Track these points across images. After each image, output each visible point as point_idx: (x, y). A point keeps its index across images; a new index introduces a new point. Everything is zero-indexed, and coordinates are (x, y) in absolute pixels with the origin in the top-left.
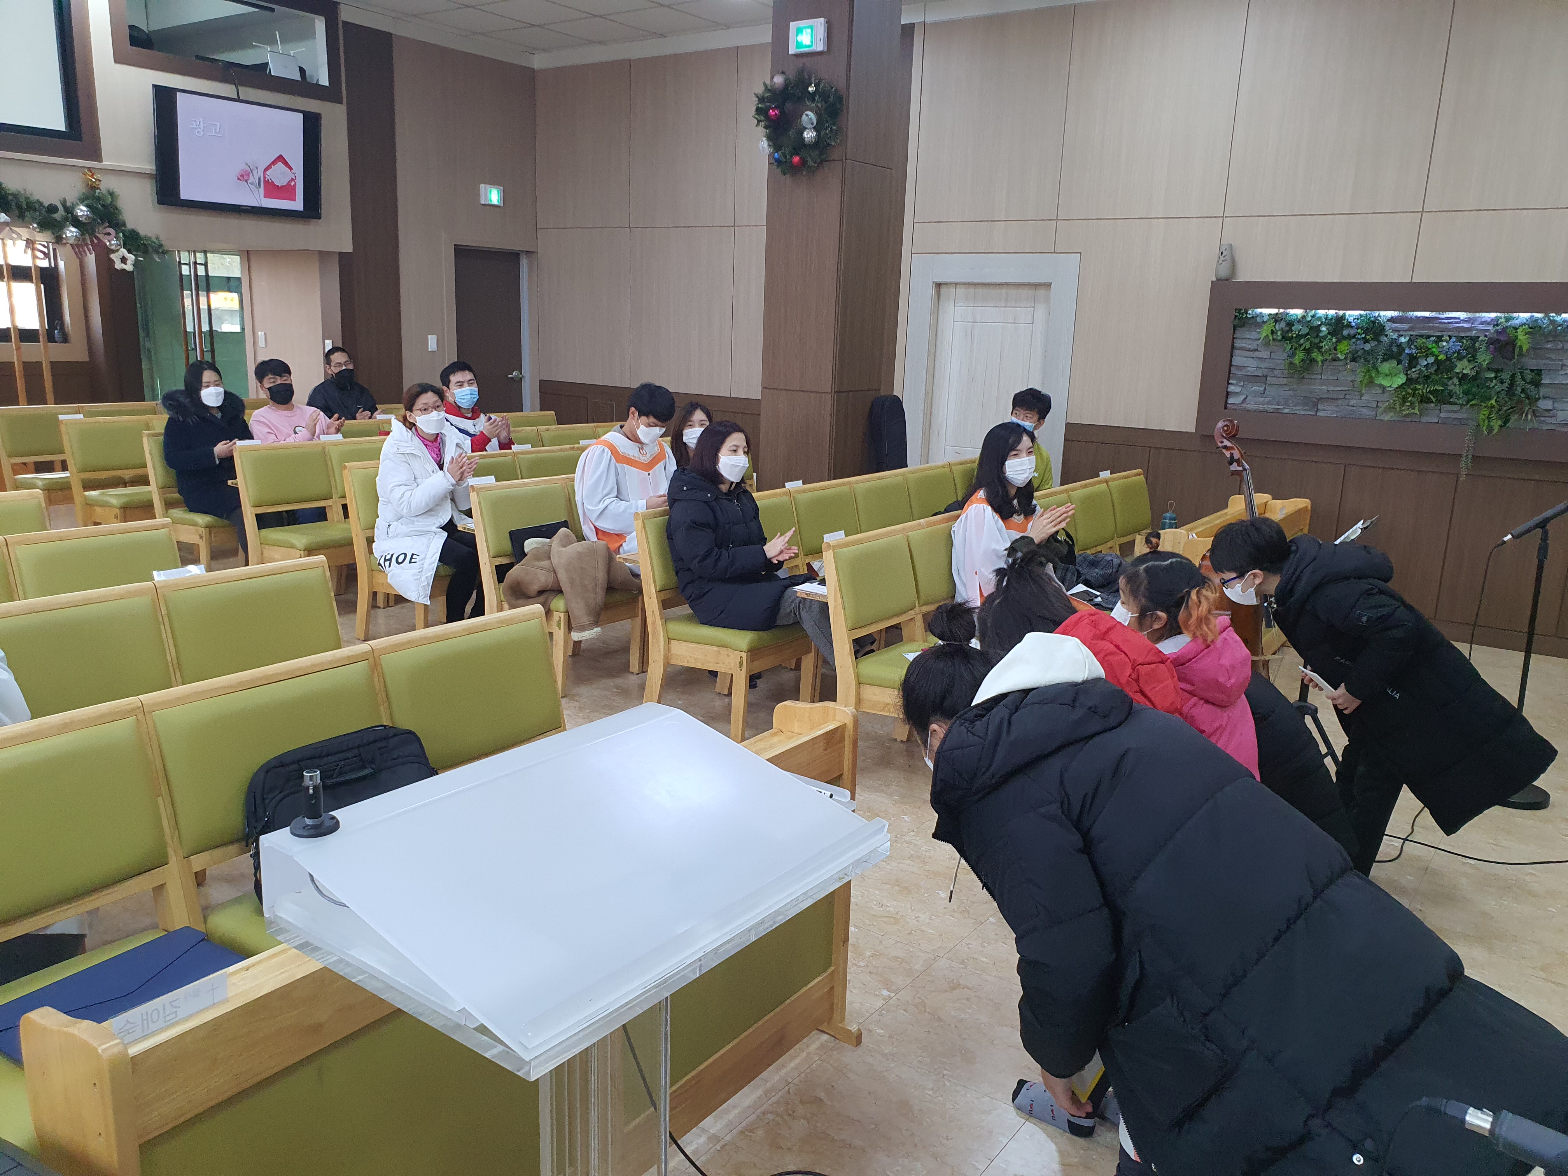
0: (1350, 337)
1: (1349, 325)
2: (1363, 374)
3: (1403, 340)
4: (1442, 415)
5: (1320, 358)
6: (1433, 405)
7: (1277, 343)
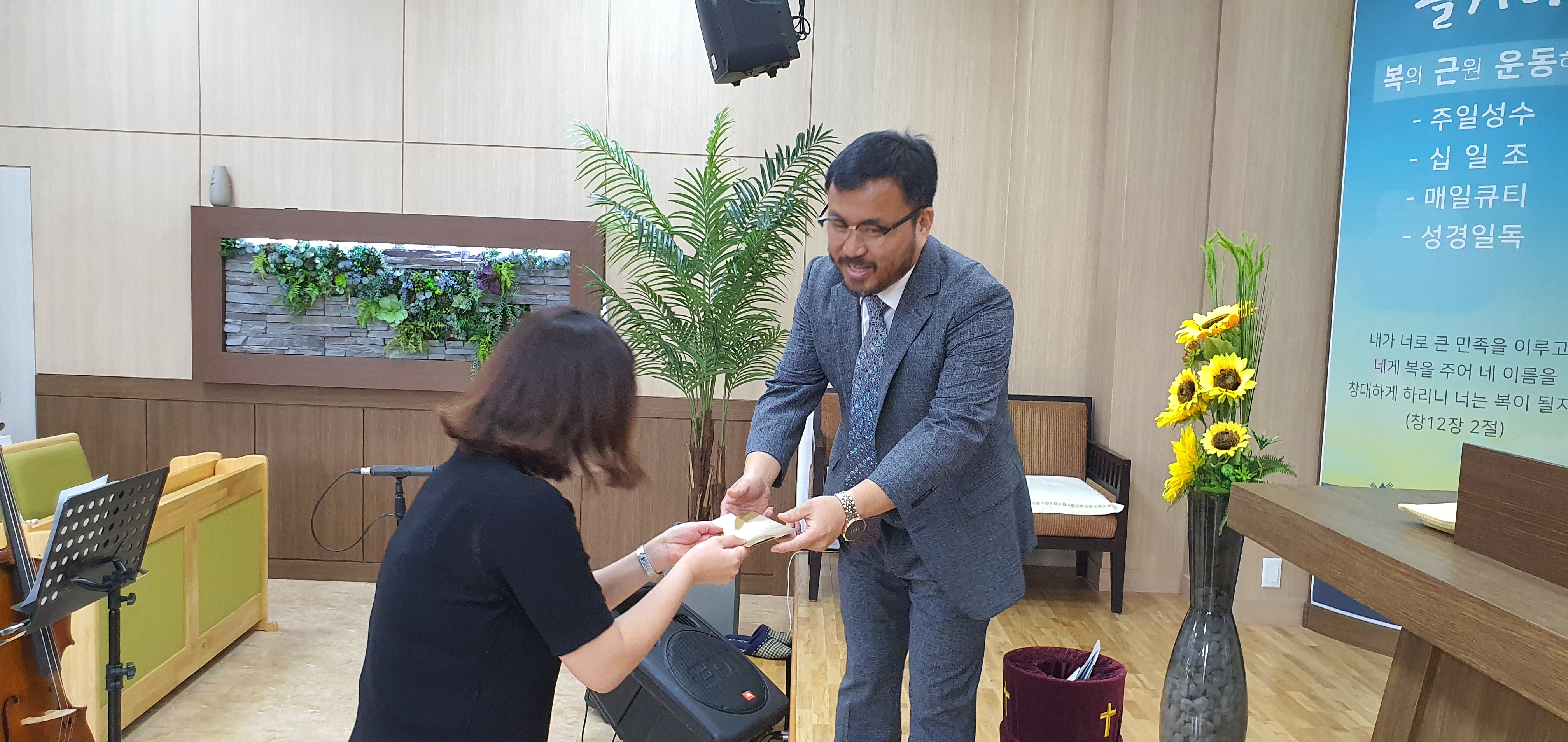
0: (347, 270)
1: (344, 258)
2: (365, 310)
3: (398, 273)
4: (448, 351)
5: (316, 293)
6: (438, 341)
7: (271, 277)
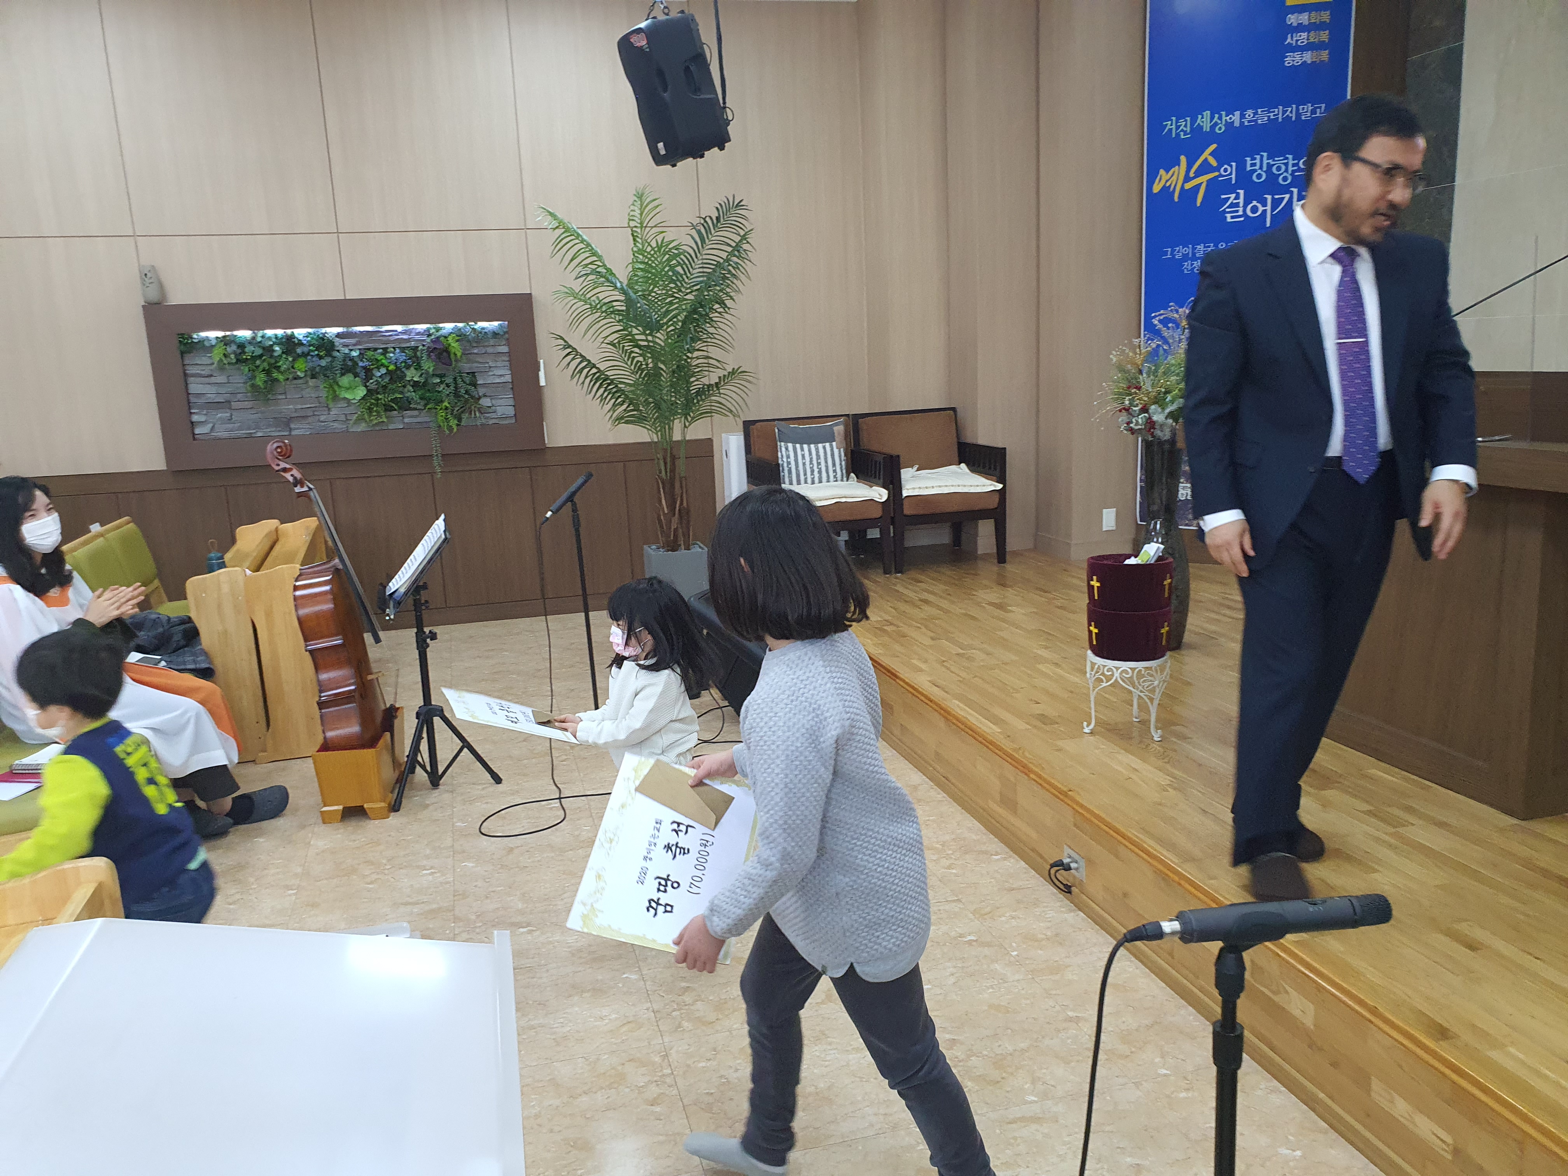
0: (305, 355)
2: (327, 389)
3: (355, 354)
4: (406, 420)
5: (281, 377)
6: (396, 412)
7: (232, 367)
